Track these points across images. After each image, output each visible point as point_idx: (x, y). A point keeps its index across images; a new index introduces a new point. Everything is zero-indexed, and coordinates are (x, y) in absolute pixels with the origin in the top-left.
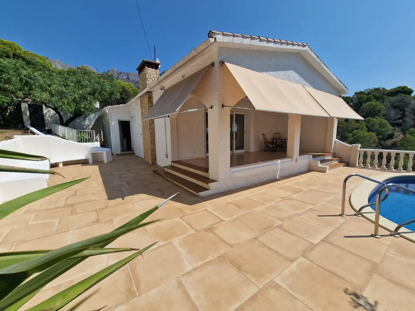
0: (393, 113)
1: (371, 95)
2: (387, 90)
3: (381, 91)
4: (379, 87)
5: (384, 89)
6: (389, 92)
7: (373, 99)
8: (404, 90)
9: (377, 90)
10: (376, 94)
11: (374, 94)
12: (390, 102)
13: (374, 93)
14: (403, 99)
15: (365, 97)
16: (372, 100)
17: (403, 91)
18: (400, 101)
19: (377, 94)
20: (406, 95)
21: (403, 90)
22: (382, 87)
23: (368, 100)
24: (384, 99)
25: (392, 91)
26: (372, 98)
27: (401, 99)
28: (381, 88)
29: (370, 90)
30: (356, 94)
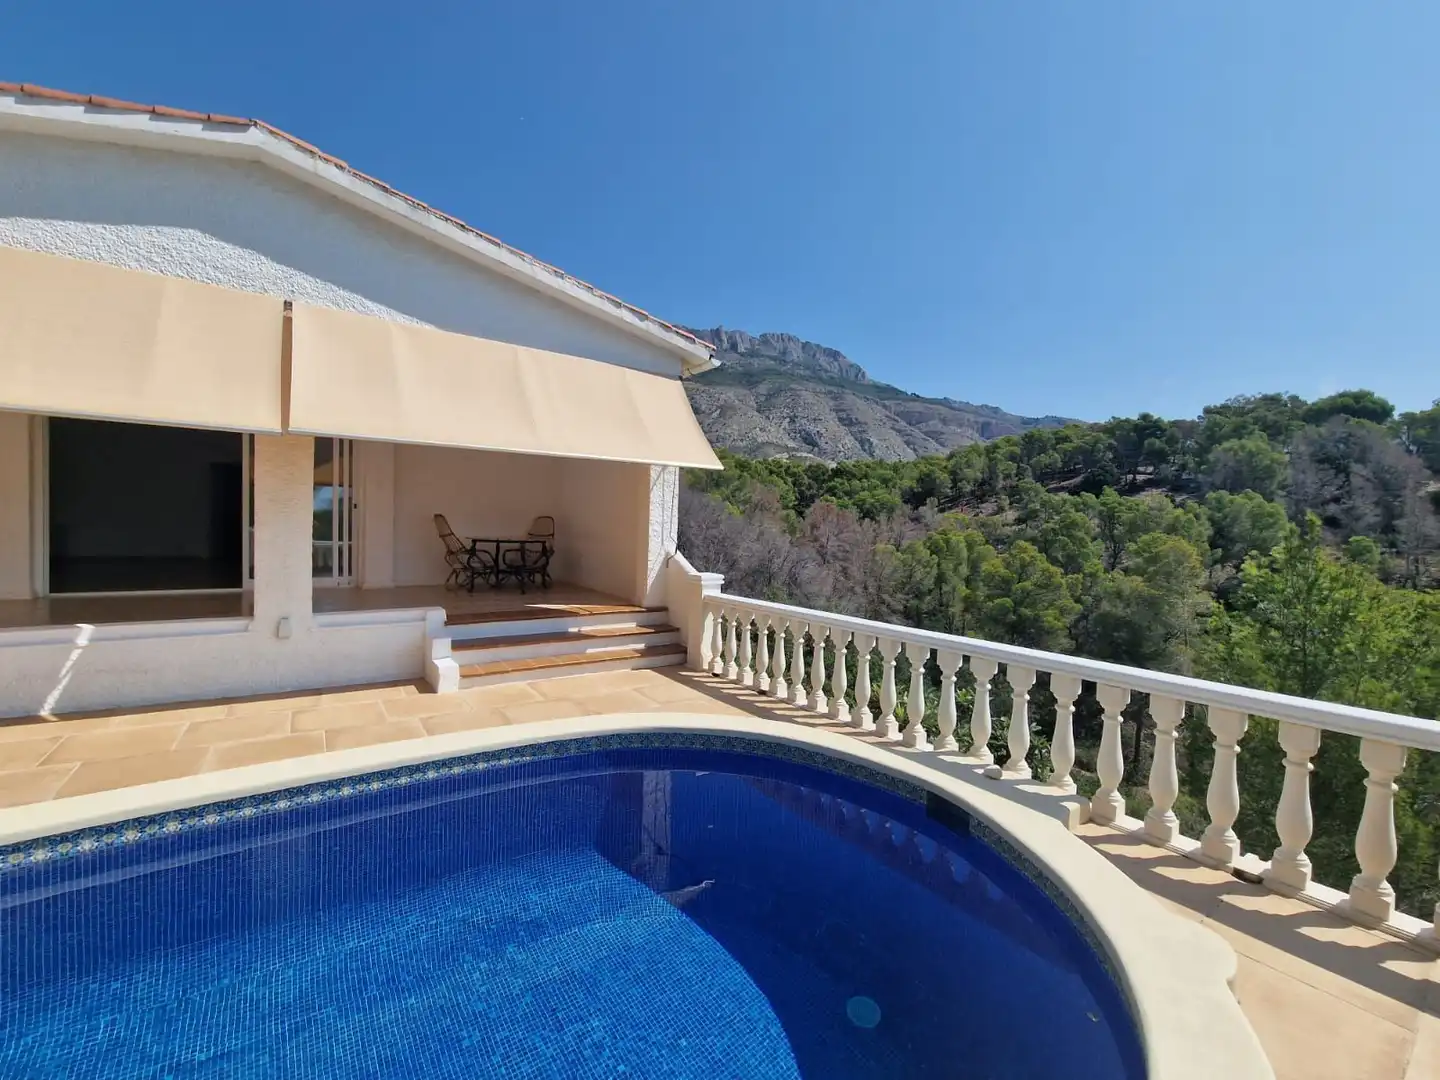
0: (1311, 479)
1: (1249, 418)
2: (1305, 403)
3: (1286, 405)
4: (1277, 391)
5: (1294, 399)
6: (1310, 410)
7: (1254, 430)
8: (1362, 404)
9: (1272, 401)
10: (1267, 413)
11: (1262, 415)
12: (1311, 443)
13: (1261, 412)
14: (1350, 435)
15: (1228, 423)
16: (1251, 433)
17: (1357, 407)
18: (1345, 441)
19: (1271, 417)
20: (1362, 420)
21: (1358, 402)
22: (1287, 392)
23: (1238, 432)
24: (1292, 430)
25: (1319, 405)
26: (1252, 427)
27: (1344, 432)
28: (1285, 397)
29: (1248, 401)
30: (1207, 411)
